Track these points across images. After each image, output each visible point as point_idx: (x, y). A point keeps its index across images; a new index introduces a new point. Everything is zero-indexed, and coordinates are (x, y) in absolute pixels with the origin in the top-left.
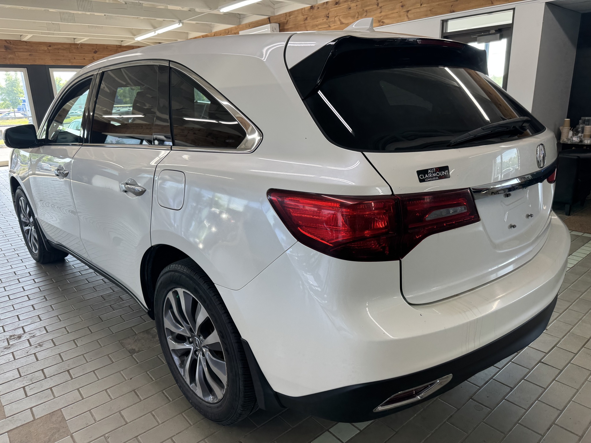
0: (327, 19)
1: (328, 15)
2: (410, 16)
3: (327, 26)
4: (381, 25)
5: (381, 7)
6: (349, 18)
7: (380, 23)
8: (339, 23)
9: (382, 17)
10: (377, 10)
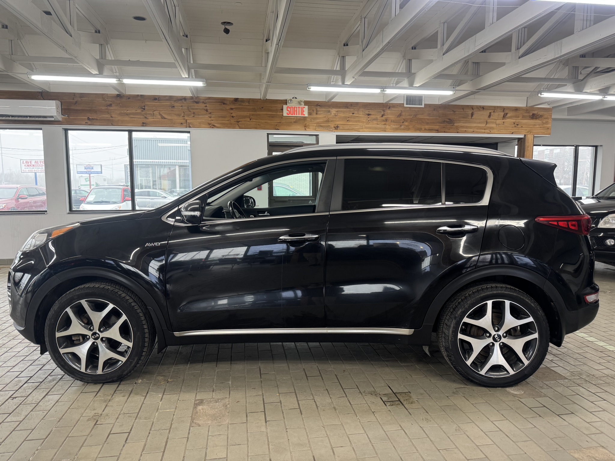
0: (142, 111)
1: (143, 107)
2: (240, 126)
3: (143, 117)
4: (211, 127)
5: (210, 113)
6: (172, 115)
7: (210, 126)
8: (159, 117)
9: (212, 122)
10: (206, 114)
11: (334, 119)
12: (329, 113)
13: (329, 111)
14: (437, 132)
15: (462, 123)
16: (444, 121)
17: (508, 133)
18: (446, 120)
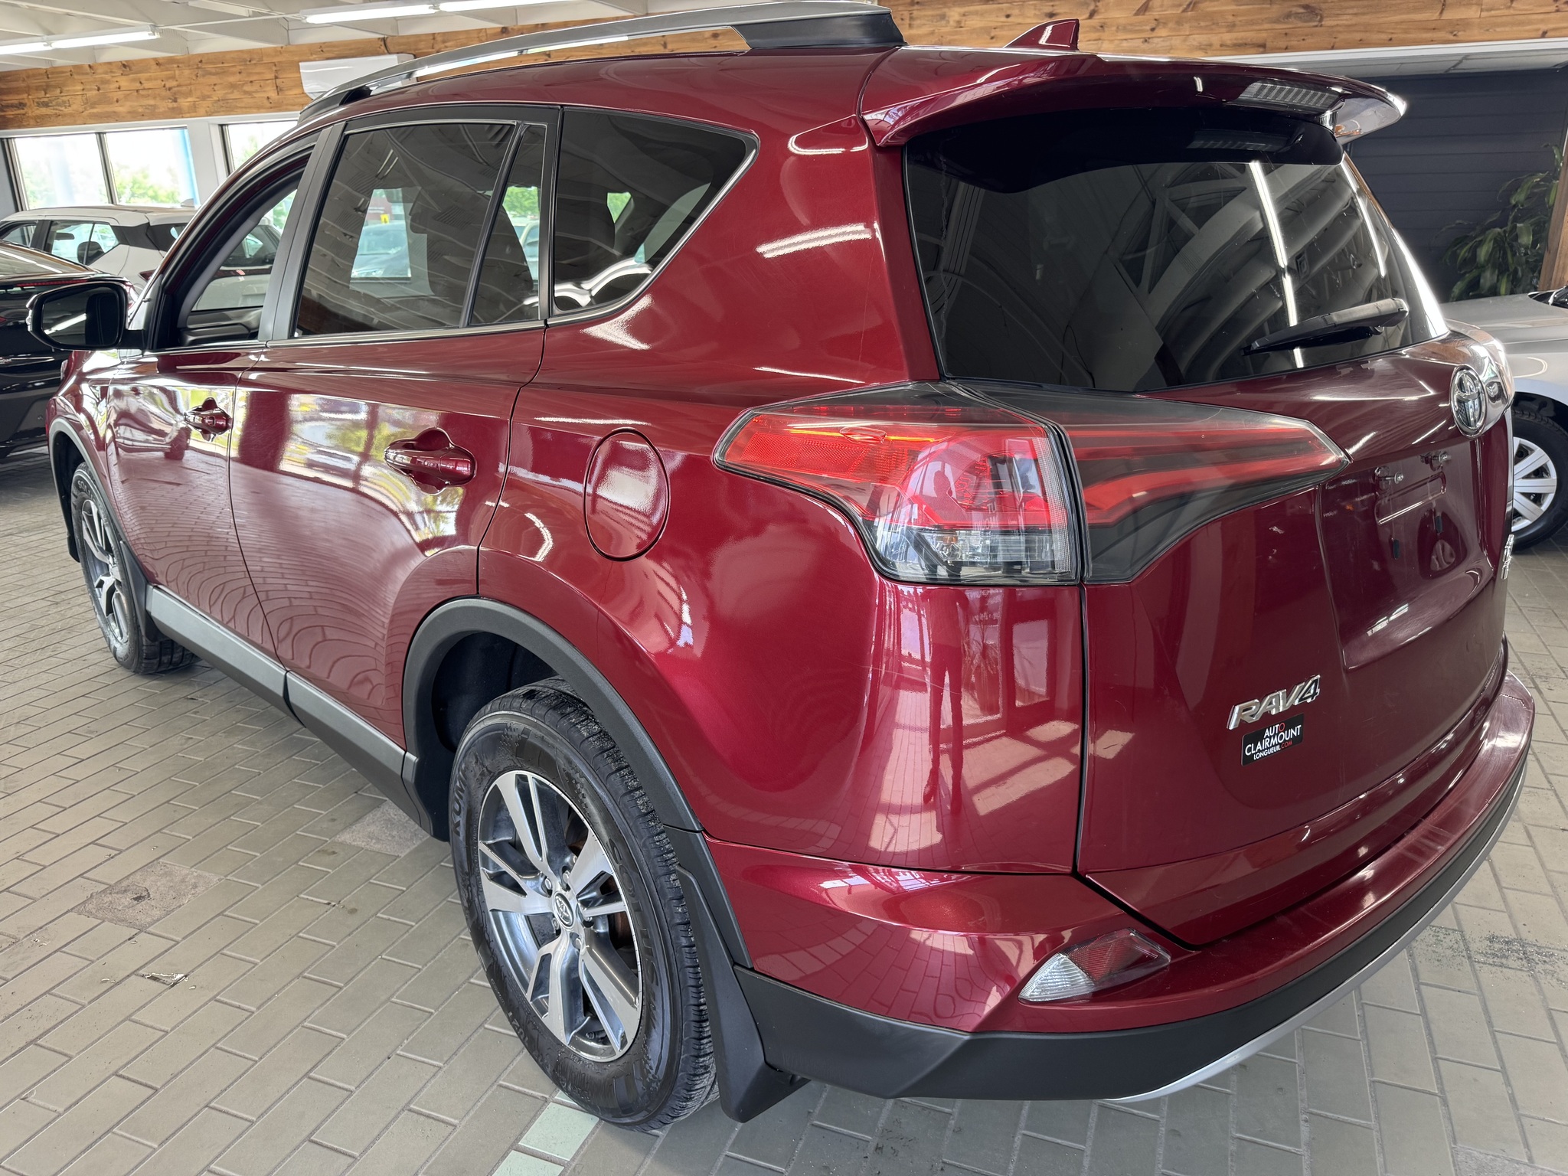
11: (956, 37)
12: (943, 23)
13: (943, 17)
14: (1261, 50)
15: (1348, 17)
16: (1288, 16)
17: (1526, 35)
18: (1295, 10)
